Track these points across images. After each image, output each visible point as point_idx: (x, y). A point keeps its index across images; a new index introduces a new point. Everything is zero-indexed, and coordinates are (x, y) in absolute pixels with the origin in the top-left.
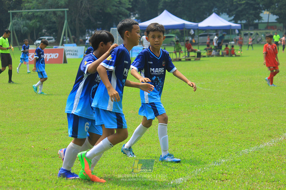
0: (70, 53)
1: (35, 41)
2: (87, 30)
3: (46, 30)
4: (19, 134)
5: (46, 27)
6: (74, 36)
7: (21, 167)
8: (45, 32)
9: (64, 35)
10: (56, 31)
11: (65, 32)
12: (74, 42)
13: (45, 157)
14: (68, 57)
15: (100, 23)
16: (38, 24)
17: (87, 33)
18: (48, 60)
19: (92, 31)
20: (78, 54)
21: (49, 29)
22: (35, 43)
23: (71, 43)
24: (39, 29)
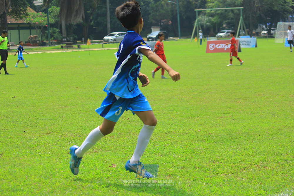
0: (245, 43)
1: (217, 33)
2: (259, 25)
3: (226, 25)
4: (190, 117)
5: (226, 22)
6: (248, 30)
7: (184, 153)
8: (225, 26)
9: (240, 29)
10: (234, 26)
11: (241, 26)
12: (249, 34)
13: (208, 142)
14: (242, 47)
15: (270, 18)
16: (219, 20)
17: (259, 27)
18: (225, 49)
19: (263, 25)
20: (251, 44)
21: (228, 24)
22: (217, 36)
23: (246, 35)
24: (220, 24)
